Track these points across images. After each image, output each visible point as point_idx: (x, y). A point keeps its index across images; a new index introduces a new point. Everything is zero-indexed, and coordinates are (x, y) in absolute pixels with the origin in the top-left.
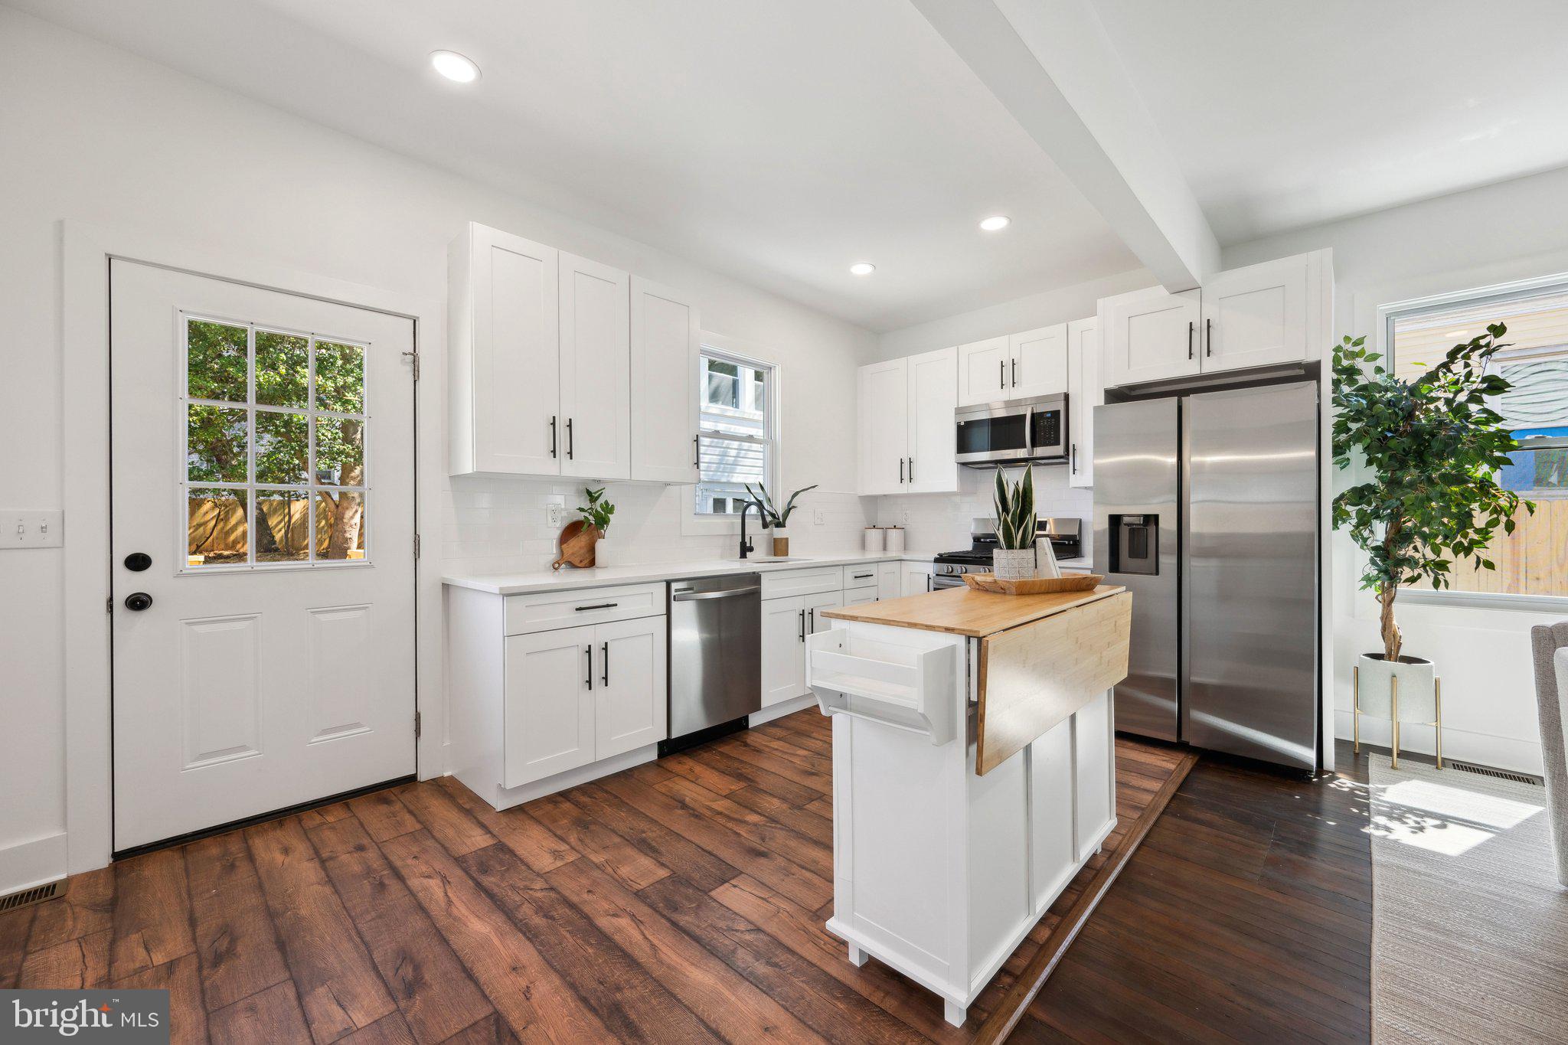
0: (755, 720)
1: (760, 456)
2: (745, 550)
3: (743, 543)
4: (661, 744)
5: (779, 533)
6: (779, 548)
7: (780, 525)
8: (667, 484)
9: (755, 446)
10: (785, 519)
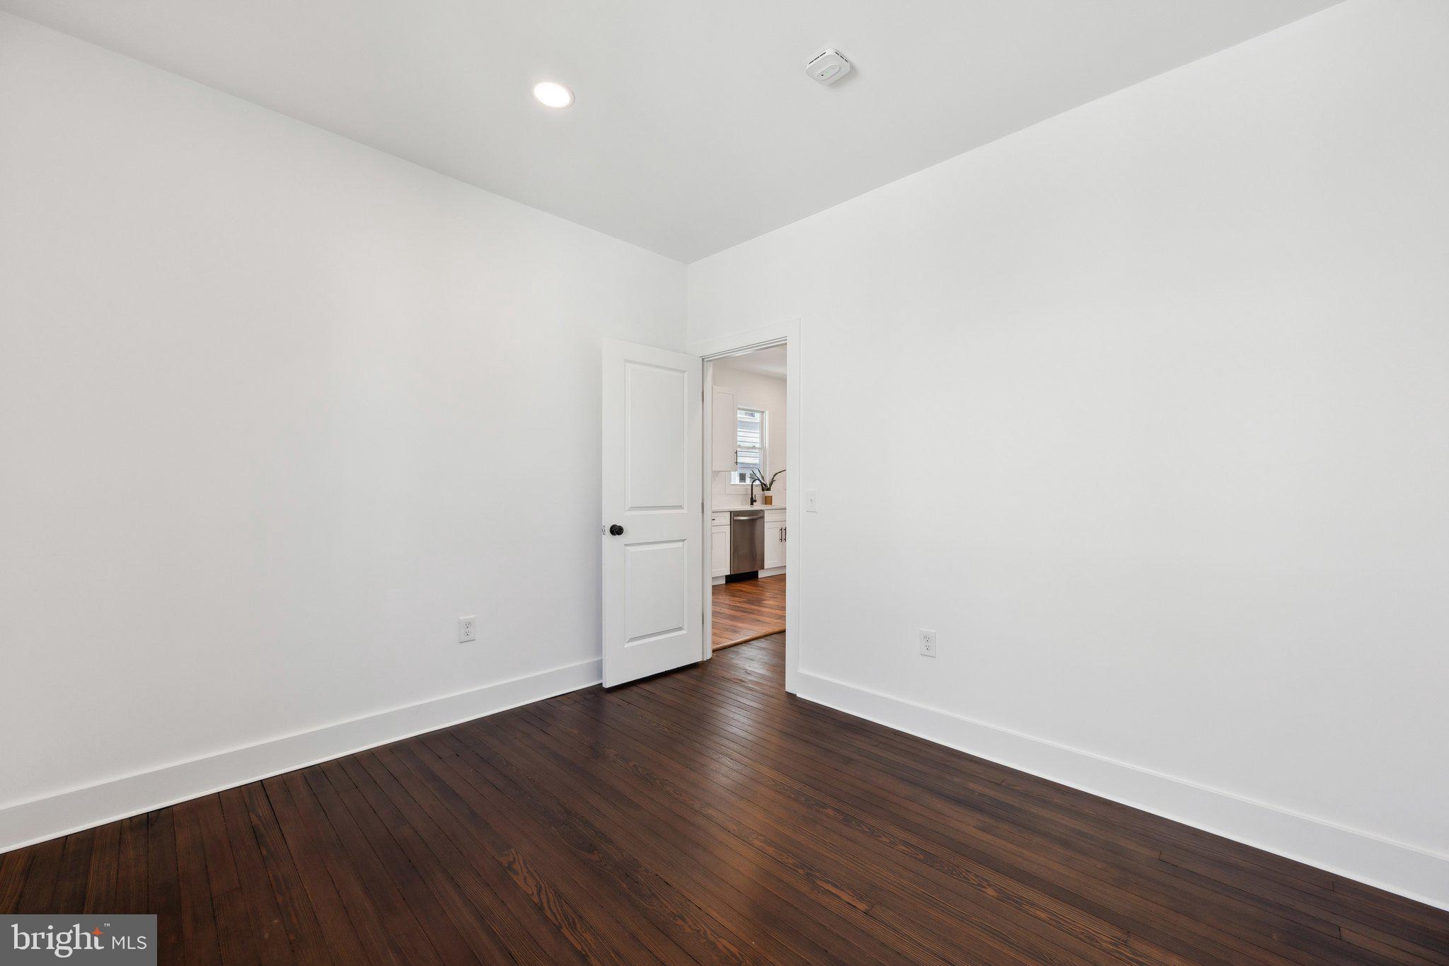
0: (761, 574)
1: (758, 455)
2: (753, 501)
3: (752, 498)
4: (727, 577)
5: (768, 494)
6: (768, 501)
7: (769, 489)
8: (720, 471)
9: (757, 451)
10: (770, 486)
